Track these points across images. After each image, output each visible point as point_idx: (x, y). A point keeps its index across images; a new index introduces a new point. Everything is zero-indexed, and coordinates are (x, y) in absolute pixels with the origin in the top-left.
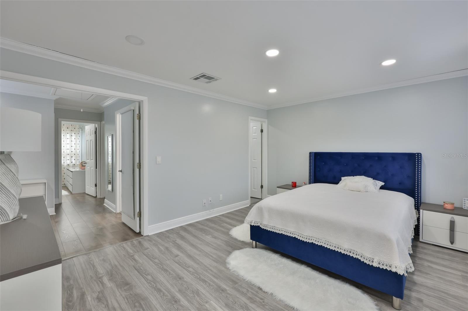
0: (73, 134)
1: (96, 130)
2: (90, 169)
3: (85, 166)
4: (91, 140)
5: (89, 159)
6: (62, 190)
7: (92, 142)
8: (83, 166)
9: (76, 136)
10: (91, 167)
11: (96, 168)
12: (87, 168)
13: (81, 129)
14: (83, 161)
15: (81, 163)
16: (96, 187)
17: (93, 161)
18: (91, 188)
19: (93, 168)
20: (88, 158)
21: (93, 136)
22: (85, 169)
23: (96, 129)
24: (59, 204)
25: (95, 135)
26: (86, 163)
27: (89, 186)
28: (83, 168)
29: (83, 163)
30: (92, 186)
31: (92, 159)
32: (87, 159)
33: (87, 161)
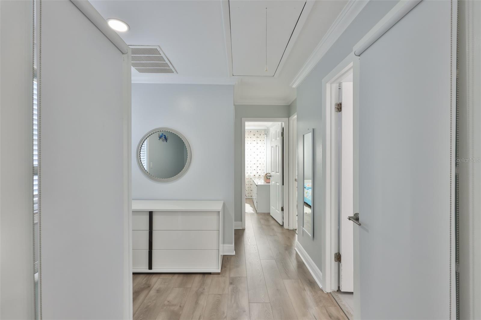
0: (259, 142)
1: (282, 131)
2: (275, 184)
3: (270, 178)
4: (276, 146)
5: (274, 172)
6: (246, 204)
7: (277, 148)
8: (268, 178)
9: (262, 143)
10: (276, 183)
11: (283, 185)
12: (272, 183)
13: (266, 136)
14: (267, 173)
15: (266, 175)
16: (282, 212)
17: (279, 174)
18: (277, 210)
19: (279, 184)
20: (273, 170)
21: (279, 139)
22: (270, 183)
23: (283, 129)
24: (242, 229)
25: (282, 137)
26: (271, 176)
27: (274, 207)
28: (268, 181)
29: (267, 174)
30: (278, 208)
31: (277, 171)
32: (272, 172)
33: (273, 174)
